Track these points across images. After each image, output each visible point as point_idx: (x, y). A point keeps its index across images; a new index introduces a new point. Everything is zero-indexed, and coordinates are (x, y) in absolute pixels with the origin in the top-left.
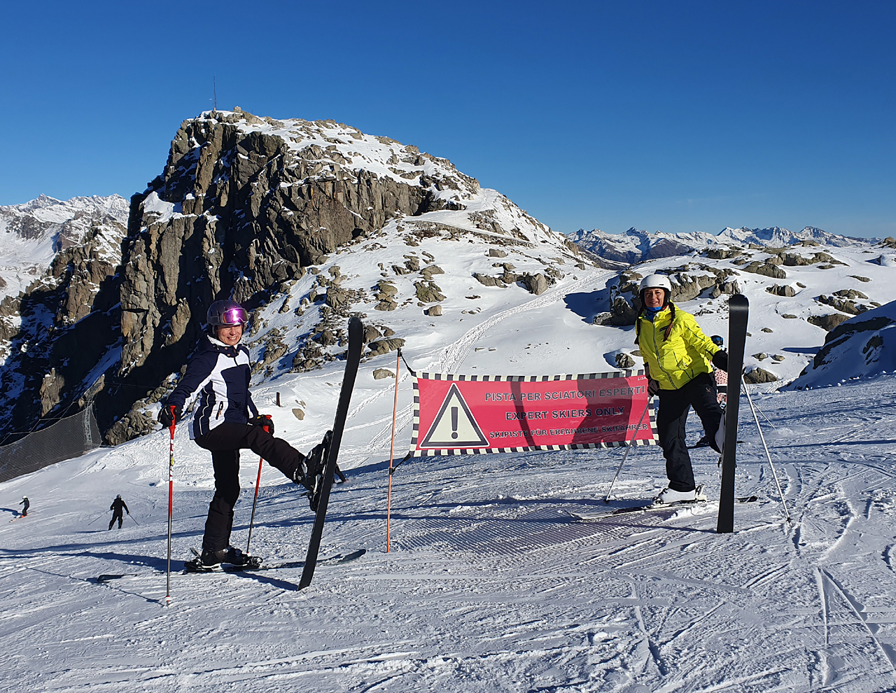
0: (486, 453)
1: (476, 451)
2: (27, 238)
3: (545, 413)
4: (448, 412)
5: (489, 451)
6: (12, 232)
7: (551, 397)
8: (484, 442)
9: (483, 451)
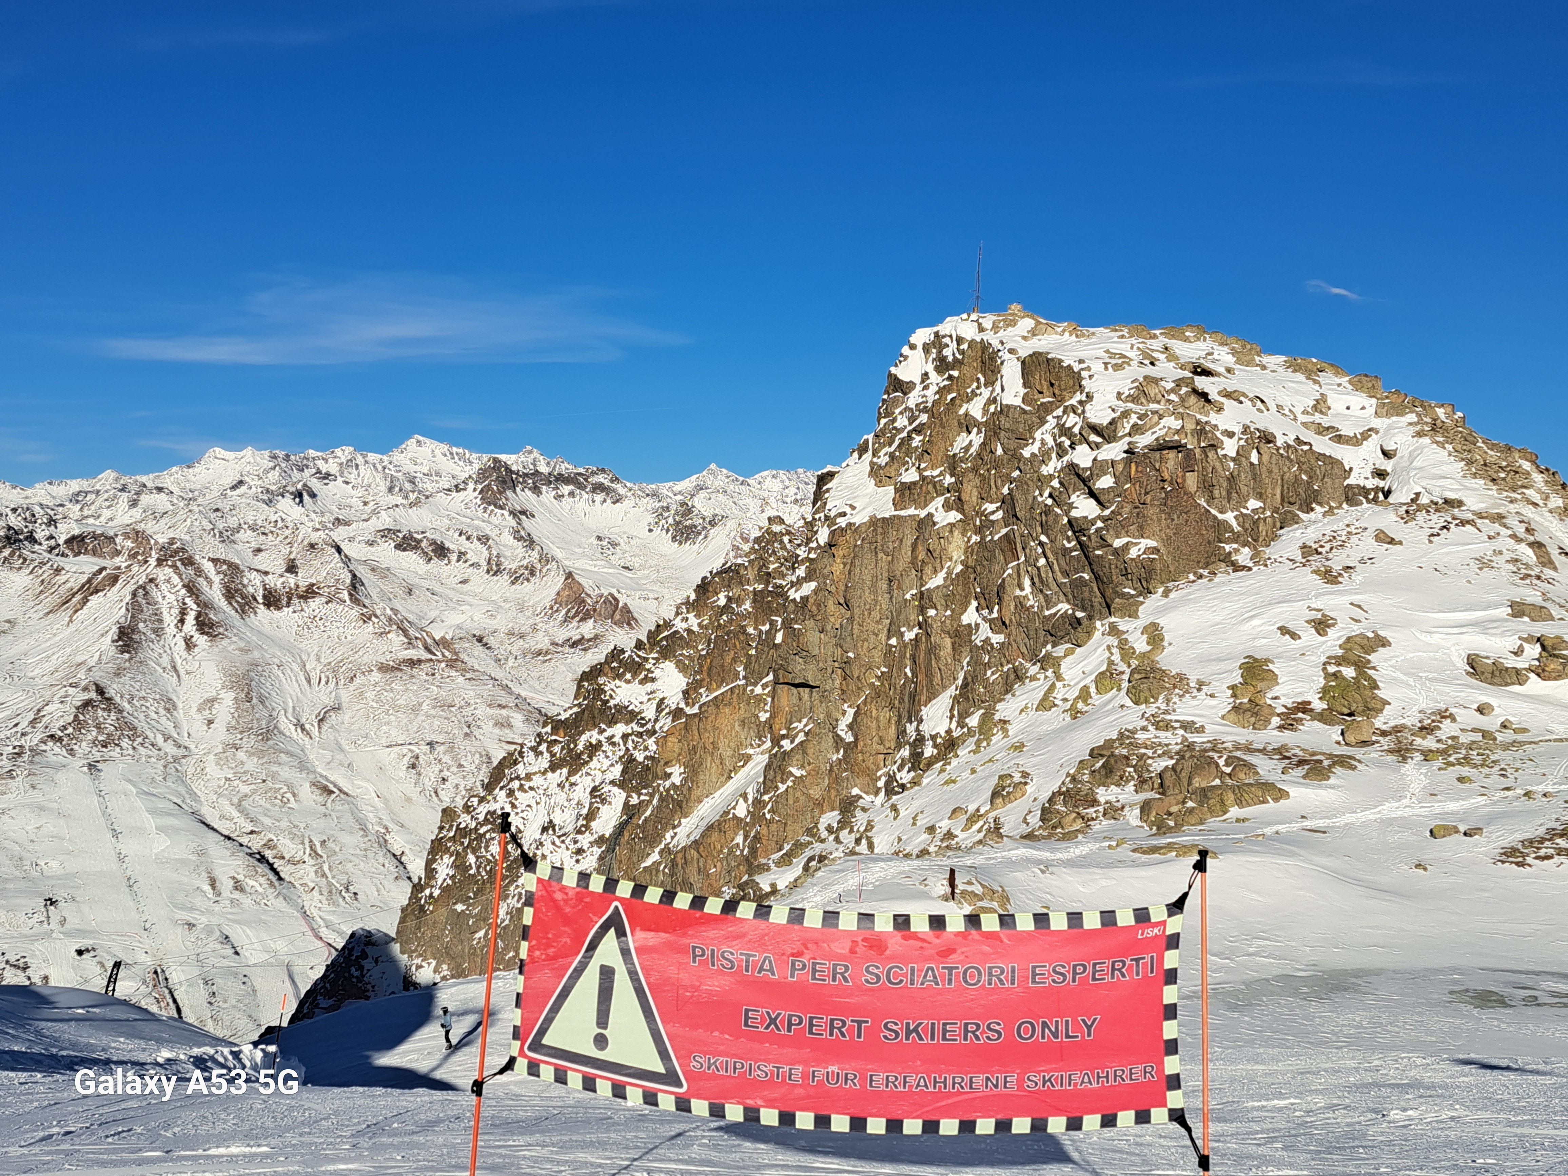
0: (673, 1109)
1: (650, 1099)
2: (680, 543)
3: (859, 1023)
4: (590, 980)
5: (683, 1105)
6: (657, 531)
7: (883, 978)
8: (670, 1078)
9: (667, 1102)
